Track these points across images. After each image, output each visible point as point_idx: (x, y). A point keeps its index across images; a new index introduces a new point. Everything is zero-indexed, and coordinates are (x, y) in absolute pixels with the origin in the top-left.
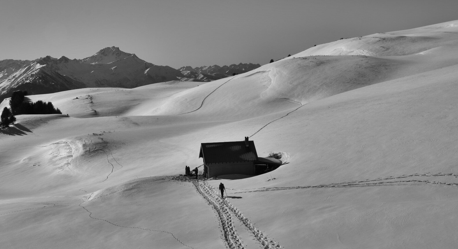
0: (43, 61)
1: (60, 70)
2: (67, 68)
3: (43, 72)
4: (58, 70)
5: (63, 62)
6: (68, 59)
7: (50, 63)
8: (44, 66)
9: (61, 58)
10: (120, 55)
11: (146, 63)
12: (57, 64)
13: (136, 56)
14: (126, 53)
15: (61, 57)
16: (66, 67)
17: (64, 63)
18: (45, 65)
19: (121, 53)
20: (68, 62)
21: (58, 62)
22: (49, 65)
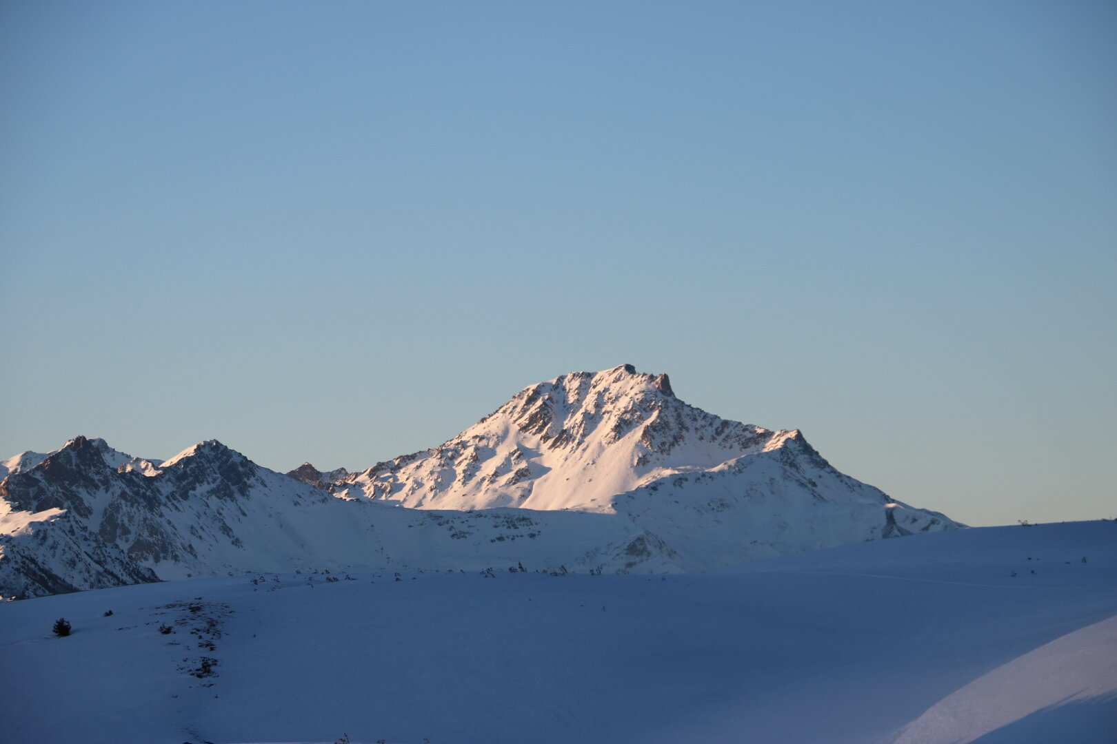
0: (38, 476)
1: (176, 558)
2: (236, 542)
3: (29, 573)
4: (157, 560)
5: (202, 489)
6: (246, 462)
7: (98, 501)
8: (43, 516)
9: (187, 461)
10: (677, 439)
11: (890, 515)
12: (152, 503)
13: (807, 449)
14: (726, 423)
15: (190, 451)
16: (226, 530)
17: (214, 501)
18: (55, 511)
19: (682, 426)
20: (243, 491)
21: (166, 488)
22: (87, 512)
